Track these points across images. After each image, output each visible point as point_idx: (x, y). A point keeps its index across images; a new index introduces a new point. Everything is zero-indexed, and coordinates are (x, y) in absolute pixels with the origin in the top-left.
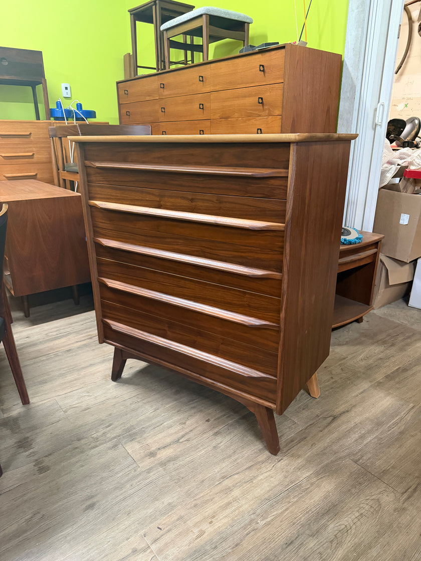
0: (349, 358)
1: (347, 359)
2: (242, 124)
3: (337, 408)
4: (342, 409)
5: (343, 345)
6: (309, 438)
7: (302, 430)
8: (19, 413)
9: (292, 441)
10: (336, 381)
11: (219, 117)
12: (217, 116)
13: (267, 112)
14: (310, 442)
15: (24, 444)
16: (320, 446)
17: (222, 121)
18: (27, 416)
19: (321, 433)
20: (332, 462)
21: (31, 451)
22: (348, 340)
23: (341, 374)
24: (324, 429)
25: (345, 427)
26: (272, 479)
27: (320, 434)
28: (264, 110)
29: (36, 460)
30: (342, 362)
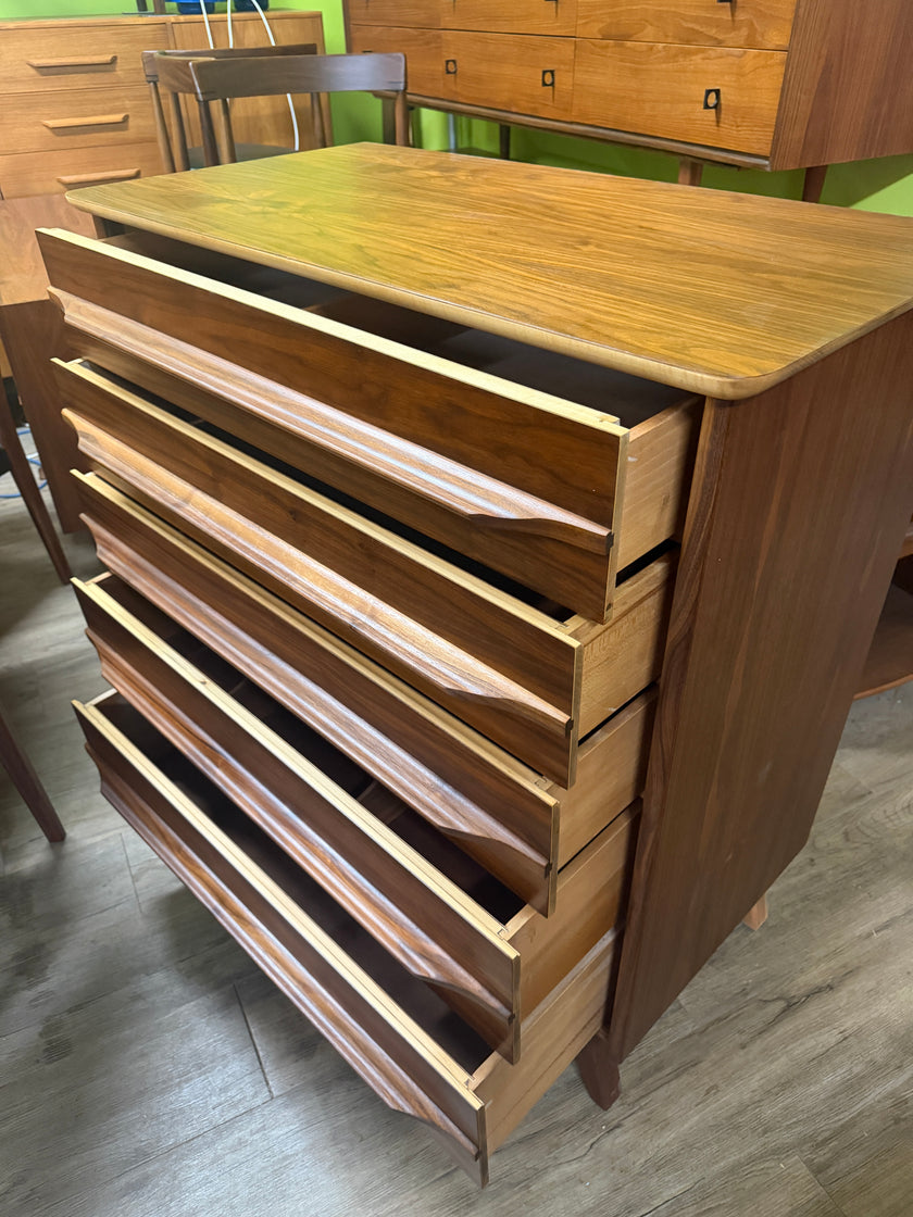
0: (875, 794)
1: (869, 798)
2: (664, 66)
3: (802, 971)
4: (815, 976)
5: (870, 746)
6: (703, 1065)
7: (690, 1036)
8: (38, 867)
9: (658, 1068)
10: (820, 876)
11: (600, 31)
12: (595, 29)
13: (744, 32)
14: (706, 1079)
15: (30, 964)
16: (731, 1097)
17: (607, 47)
18: (52, 875)
19: (742, 1053)
20: (752, 1160)
21: (42, 987)
22: (885, 729)
23: (839, 850)
24: (753, 1040)
25: (813, 1043)
26: (580, 1188)
27: (738, 1060)
28: (734, 25)
29: (48, 1019)
30: (853, 807)
